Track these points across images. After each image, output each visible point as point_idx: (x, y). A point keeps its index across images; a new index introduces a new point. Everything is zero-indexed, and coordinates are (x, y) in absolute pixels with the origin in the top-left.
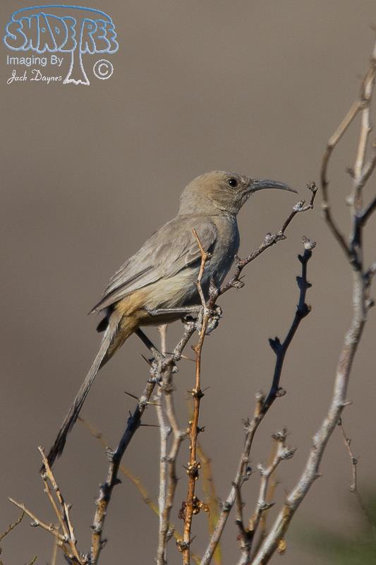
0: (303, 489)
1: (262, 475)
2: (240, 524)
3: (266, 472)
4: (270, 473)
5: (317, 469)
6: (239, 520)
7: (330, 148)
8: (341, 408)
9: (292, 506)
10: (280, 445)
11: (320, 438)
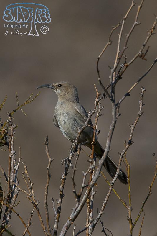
0: (95, 180)
1: (84, 175)
2: (75, 192)
3: (85, 174)
4: (87, 174)
5: (100, 173)
6: (74, 191)
7: (99, 59)
8: (108, 152)
9: (91, 187)
10: (90, 164)
11: (101, 162)
